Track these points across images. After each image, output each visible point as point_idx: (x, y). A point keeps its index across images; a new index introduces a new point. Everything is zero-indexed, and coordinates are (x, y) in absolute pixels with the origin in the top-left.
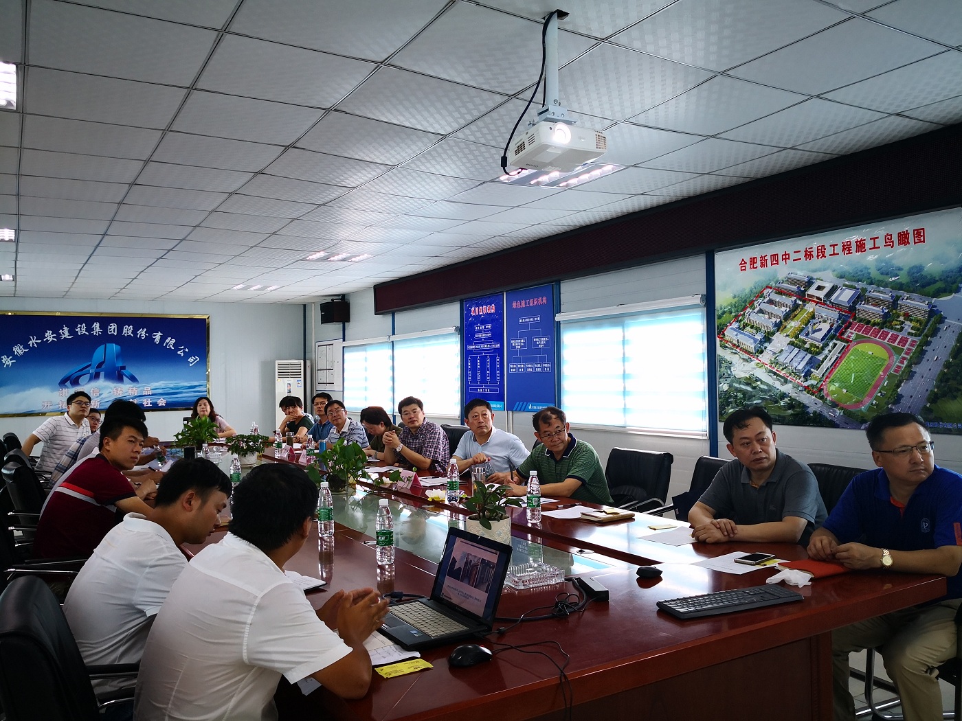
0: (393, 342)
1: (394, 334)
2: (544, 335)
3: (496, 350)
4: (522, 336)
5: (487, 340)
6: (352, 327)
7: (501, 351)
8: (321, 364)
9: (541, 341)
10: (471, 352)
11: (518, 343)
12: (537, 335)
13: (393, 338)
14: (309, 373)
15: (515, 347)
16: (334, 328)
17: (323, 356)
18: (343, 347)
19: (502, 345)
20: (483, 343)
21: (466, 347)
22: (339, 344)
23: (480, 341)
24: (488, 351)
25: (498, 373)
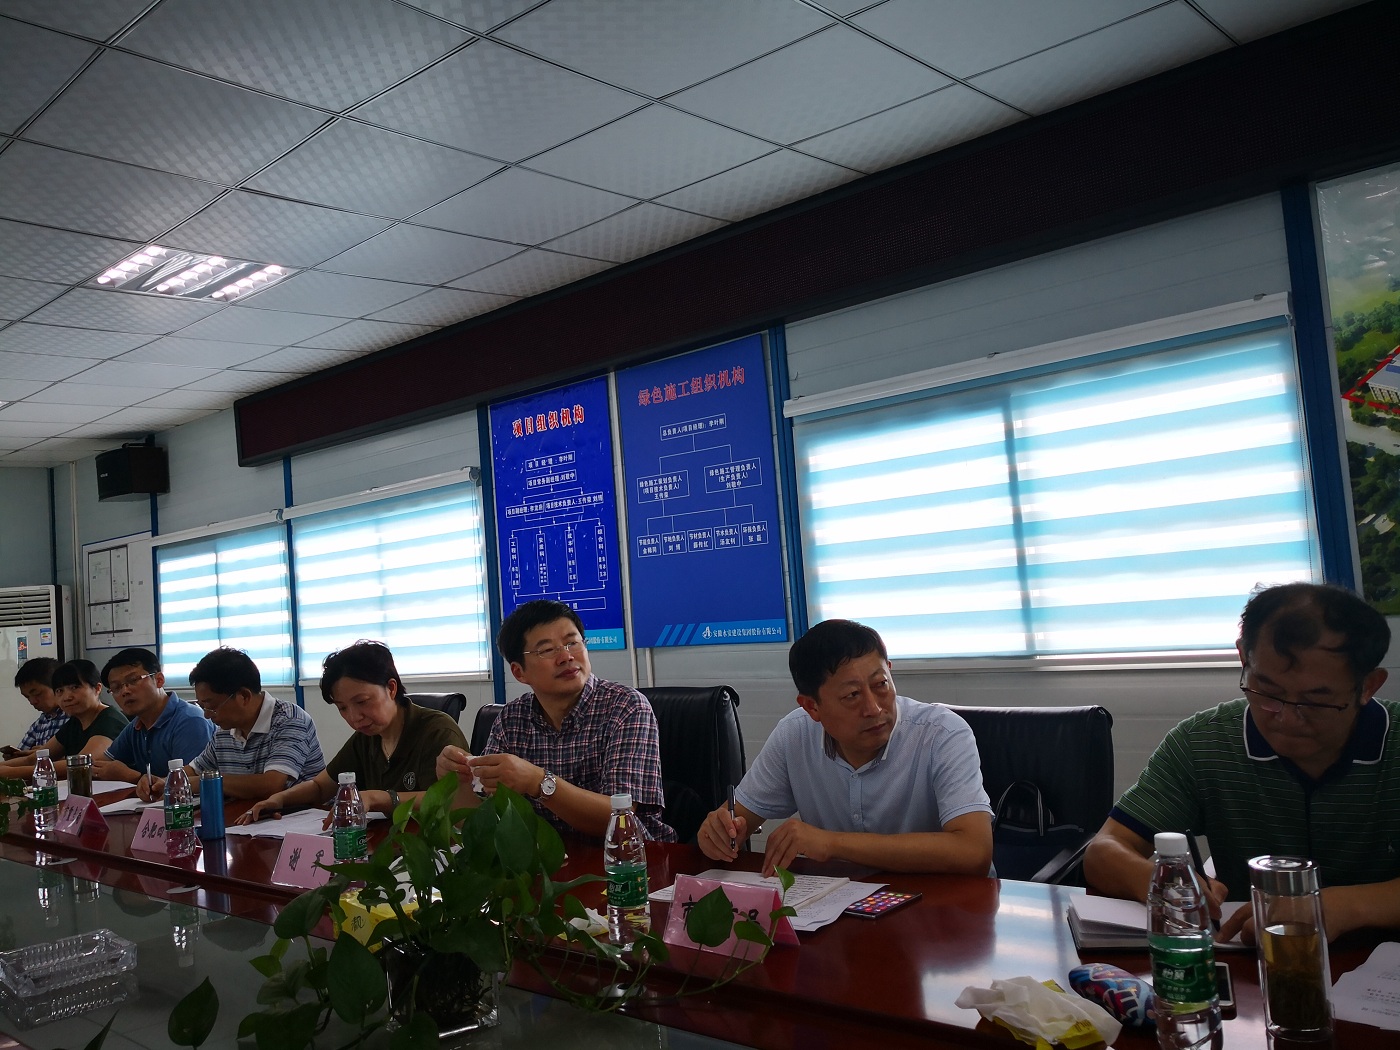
0: (288, 522)
1: (289, 503)
2: (739, 458)
3: (590, 511)
4: (669, 468)
5: (563, 489)
6: (174, 505)
7: (608, 511)
8: (99, 590)
9: (733, 476)
10: (518, 521)
11: (660, 487)
12: (721, 459)
13: (288, 514)
14: (71, 614)
15: (652, 496)
16: (129, 510)
17: (99, 575)
18: (155, 549)
19: (611, 497)
20: (551, 497)
21: (501, 512)
22: (142, 544)
23: (542, 493)
24: (570, 515)
25: (602, 563)
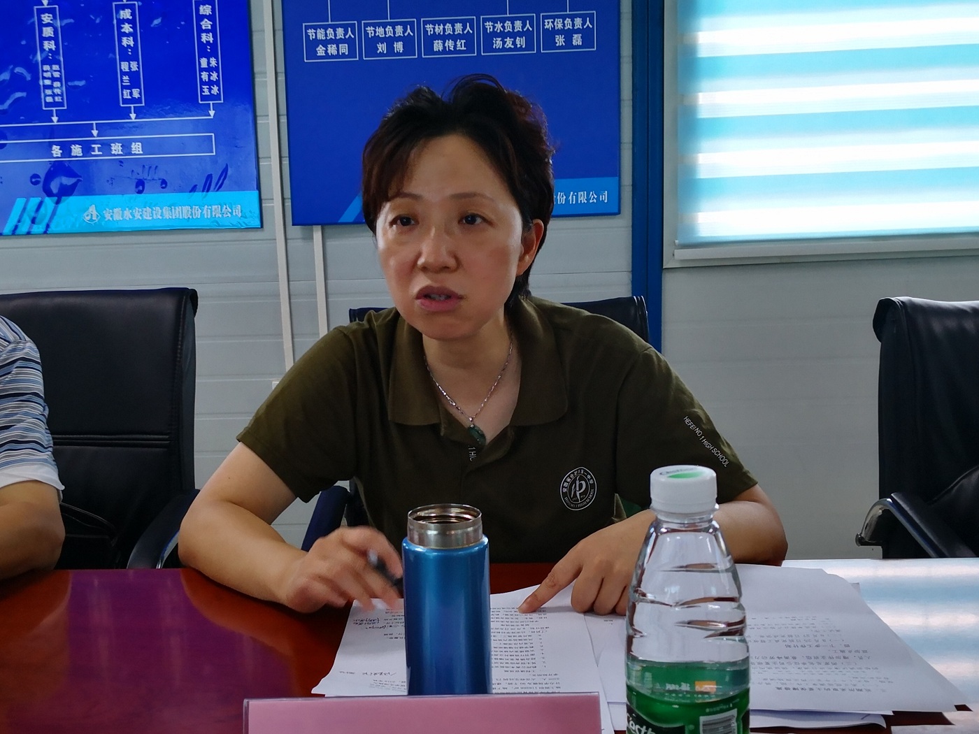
25: (209, 69)
